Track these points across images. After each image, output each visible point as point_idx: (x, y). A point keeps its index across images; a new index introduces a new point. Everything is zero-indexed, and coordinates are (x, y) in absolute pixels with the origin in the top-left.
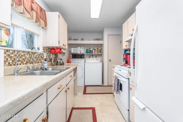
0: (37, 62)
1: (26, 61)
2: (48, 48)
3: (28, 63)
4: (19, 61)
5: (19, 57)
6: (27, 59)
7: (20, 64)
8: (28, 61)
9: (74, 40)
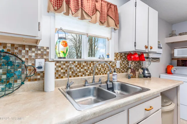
0: (106, 72)
1: (89, 71)
2: (123, 54)
3: (92, 75)
4: (80, 72)
5: (80, 68)
6: (90, 70)
7: (82, 76)
8: (92, 71)
9: (180, 34)
